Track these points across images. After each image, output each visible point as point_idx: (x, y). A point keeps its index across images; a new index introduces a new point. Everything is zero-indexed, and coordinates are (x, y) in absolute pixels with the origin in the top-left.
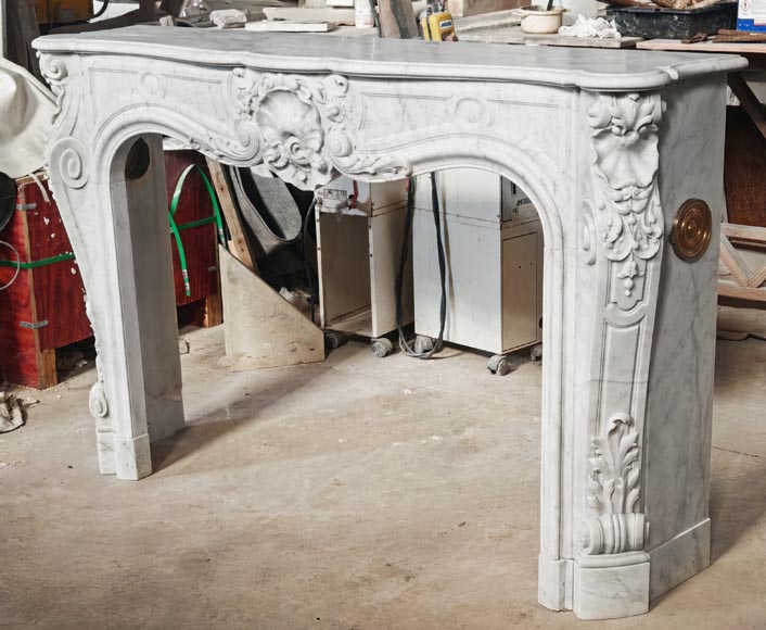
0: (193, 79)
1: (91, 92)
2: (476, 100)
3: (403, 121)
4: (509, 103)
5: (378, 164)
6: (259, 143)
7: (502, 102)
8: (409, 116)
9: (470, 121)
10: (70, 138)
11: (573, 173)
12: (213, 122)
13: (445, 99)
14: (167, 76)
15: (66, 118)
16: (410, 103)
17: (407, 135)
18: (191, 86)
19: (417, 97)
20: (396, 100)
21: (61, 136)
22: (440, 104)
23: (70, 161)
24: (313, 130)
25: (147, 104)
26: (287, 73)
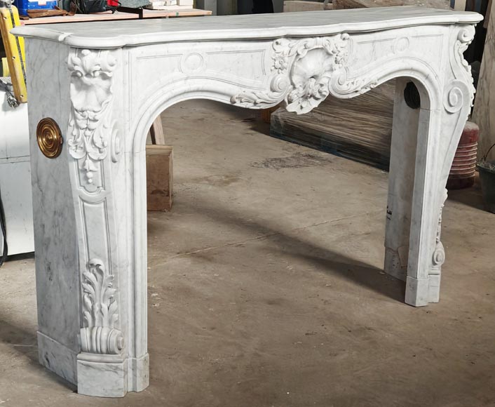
2: (406, 38)
3: (372, 56)
4: (419, 36)
5: (362, 85)
6: (288, 87)
7: (417, 36)
8: (375, 52)
13: (392, 40)
16: (377, 45)
17: (373, 63)
19: (381, 41)
20: (371, 44)
22: (390, 43)
24: (325, 71)
25: (187, 79)
26: (320, 36)
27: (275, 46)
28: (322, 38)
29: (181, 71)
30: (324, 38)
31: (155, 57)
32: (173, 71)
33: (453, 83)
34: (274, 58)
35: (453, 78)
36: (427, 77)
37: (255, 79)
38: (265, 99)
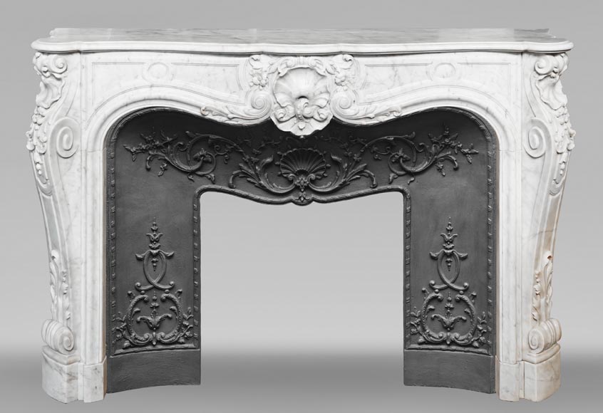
0: (207, 65)
1: (93, 80)
2: (450, 64)
3: (394, 81)
4: (472, 64)
5: (377, 111)
6: (271, 105)
7: (468, 64)
8: (399, 77)
9: (444, 77)
10: (66, 118)
11: (519, 103)
12: (223, 94)
13: (426, 65)
14: (175, 64)
15: (64, 103)
16: (400, 69)
17: (397, 89)
18: (202, 70)
19: (406, 65)
20: (391, 68)
21: (59, 117)
22: (423, 68)
23: (66, 137)
24: (321, 93)
25: (152, 86)
26: (306, 55)
27: (252, 62)
28: (308, 58)
29: (144, 78)
30: (312, 57)
31: (115, 63)
32: (136, 77)
33: (532, 121)
34: (251, 73)
35: (532, 115)
36: (487, 111)
37: (231, 93)
38: (239, 115)
